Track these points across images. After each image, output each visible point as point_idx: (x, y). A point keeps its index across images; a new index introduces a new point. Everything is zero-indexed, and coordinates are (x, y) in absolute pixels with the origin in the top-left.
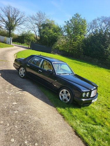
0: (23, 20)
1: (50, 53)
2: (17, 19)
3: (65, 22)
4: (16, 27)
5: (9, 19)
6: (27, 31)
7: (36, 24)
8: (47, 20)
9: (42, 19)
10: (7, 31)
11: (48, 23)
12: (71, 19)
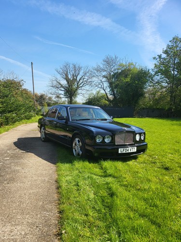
0: (87, 78)
1: (132, 116)
2: (78, 80)
3: (154, 58)
4: (79, 91)
5: (68, 83)
6: (95, 93)
7: (104, 77)
8: (121, 65)
9: (112, 67)
10: (67, 99)
11: (123, 69)
12: (165, 49)
